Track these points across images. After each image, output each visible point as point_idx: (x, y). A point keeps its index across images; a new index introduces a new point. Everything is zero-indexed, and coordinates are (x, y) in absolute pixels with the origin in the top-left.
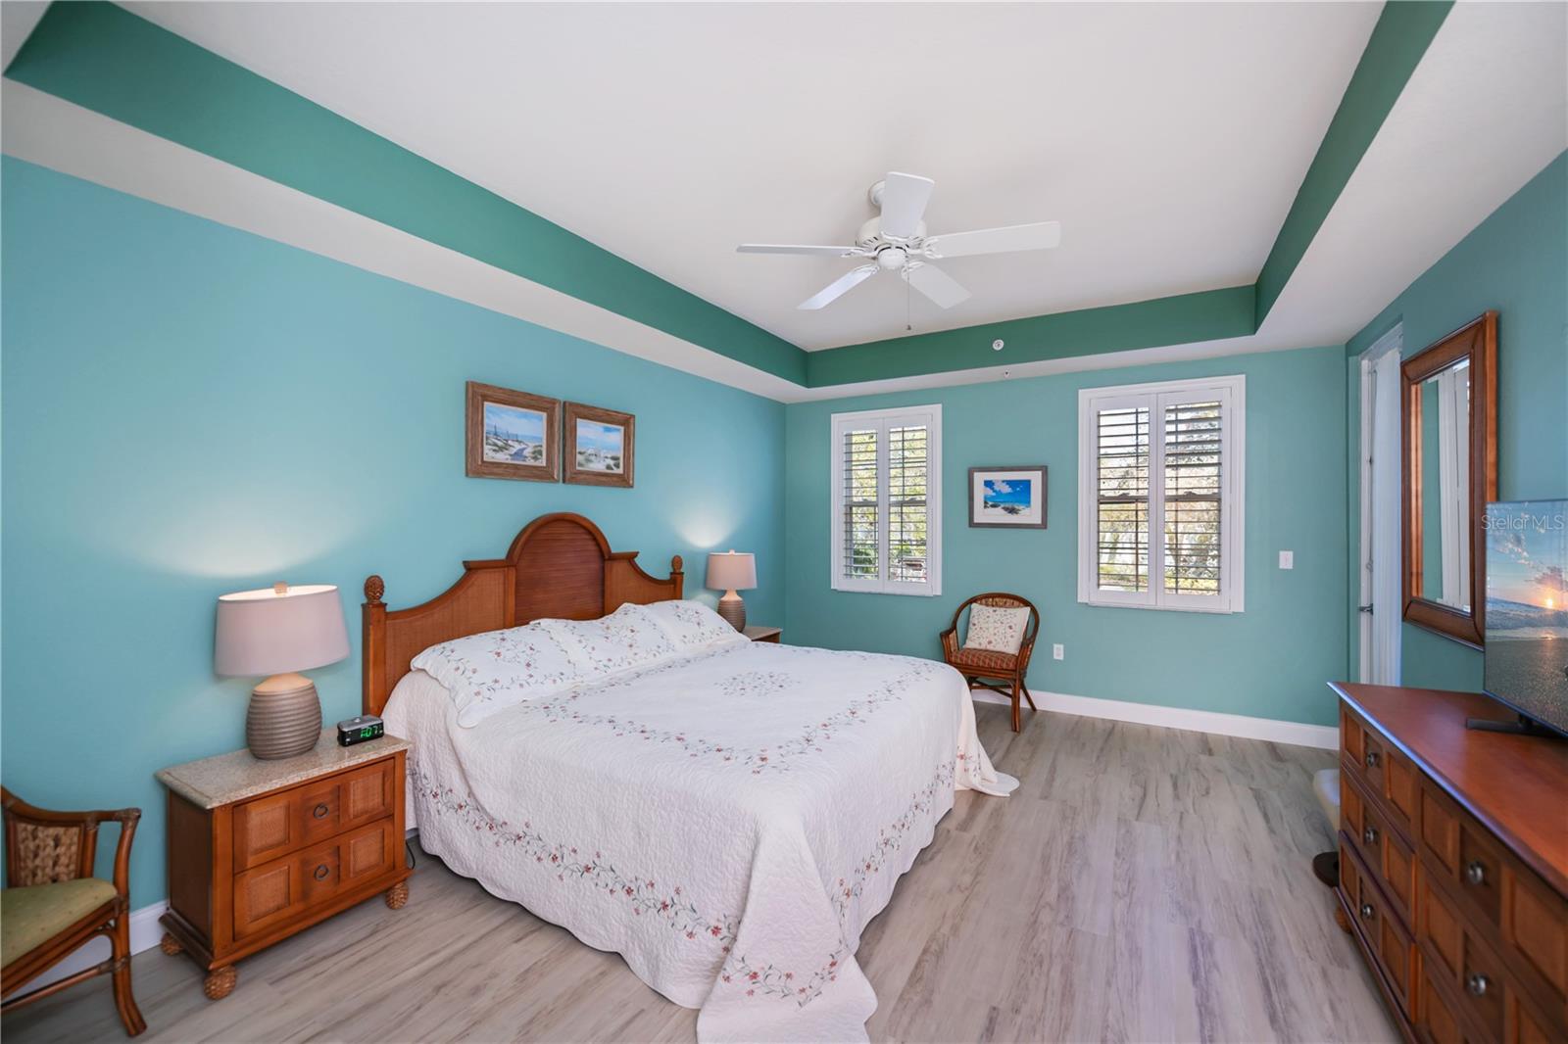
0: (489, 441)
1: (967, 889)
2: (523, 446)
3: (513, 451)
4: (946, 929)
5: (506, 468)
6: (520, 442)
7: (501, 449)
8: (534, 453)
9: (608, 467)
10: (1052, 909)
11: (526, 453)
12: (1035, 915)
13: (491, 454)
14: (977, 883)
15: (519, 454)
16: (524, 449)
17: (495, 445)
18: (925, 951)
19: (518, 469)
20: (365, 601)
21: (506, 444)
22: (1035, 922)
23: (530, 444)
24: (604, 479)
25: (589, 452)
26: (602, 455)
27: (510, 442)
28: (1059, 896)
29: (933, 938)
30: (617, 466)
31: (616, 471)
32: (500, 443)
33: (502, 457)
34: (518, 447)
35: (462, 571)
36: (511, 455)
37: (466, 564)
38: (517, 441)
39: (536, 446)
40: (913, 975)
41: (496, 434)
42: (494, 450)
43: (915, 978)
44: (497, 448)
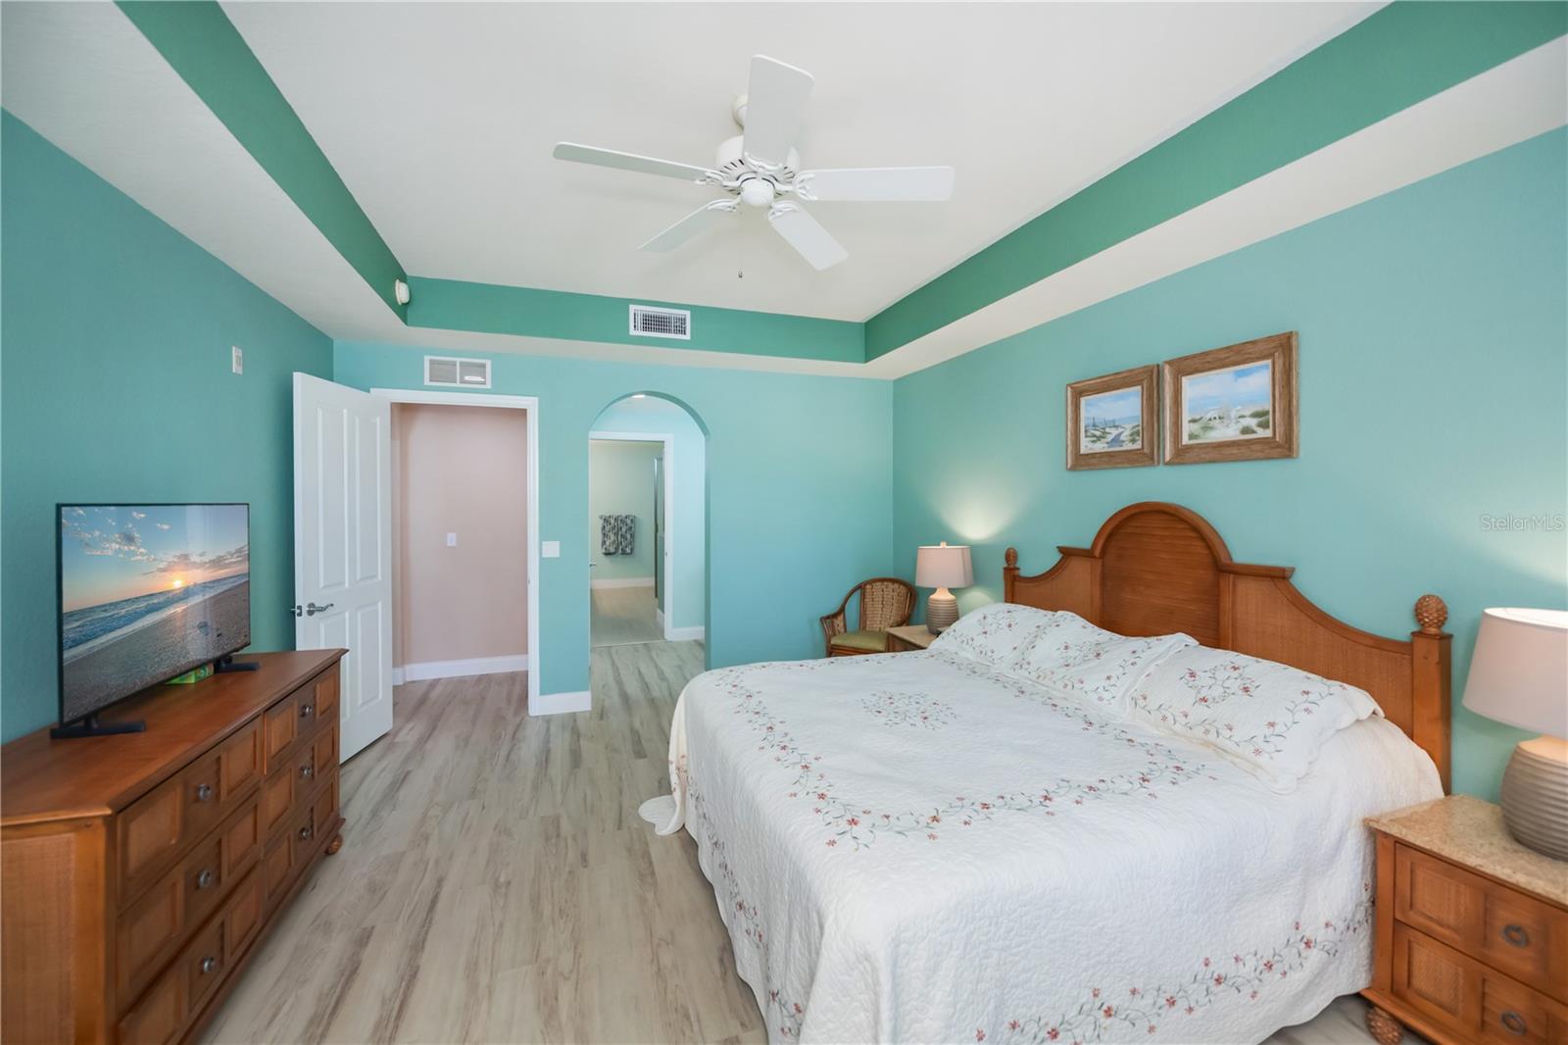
0: (1089, 434)
1: (659, 945)
2: (1121, 430)
3: (1110, 438)
4: (650, 896)
5: (1101, 457)
6: (1116, 427)
7: (1099, 438)
8: (1131, 435)
9: (1246, 430)
10: (562, 974)
11: (1122, 438)
12: (577, 957)
13: (1090, 445)
14: (652, 961)
15: (1116, 440)
16: (1121, 433)
17: (1094, 436)
18: (653, 873)
19: (1113, 456)
20: (1005, 565)
21: (1103, 433)
22: (575, 948)
23: (1126, 427)
24: (1235, 451)
25: (1209, 416)
26: (1233, 414)
27: (1108, 430)
28: (556, 999)
29: (655, 884)
30: (1264, 425)
31: (1262, 433)
32: (1098, 433)
33: (1100, 447)
34: (1114, 432)
35: (1057, 557)
36: (1108, 443)
37: (1061, 550)
38: (1114, 426)
39: (1134, 427)
40: (649, 857)
41: (1094, 425)
42: (1093, 442)
43: (646, 855)
44: (1095, 439)
